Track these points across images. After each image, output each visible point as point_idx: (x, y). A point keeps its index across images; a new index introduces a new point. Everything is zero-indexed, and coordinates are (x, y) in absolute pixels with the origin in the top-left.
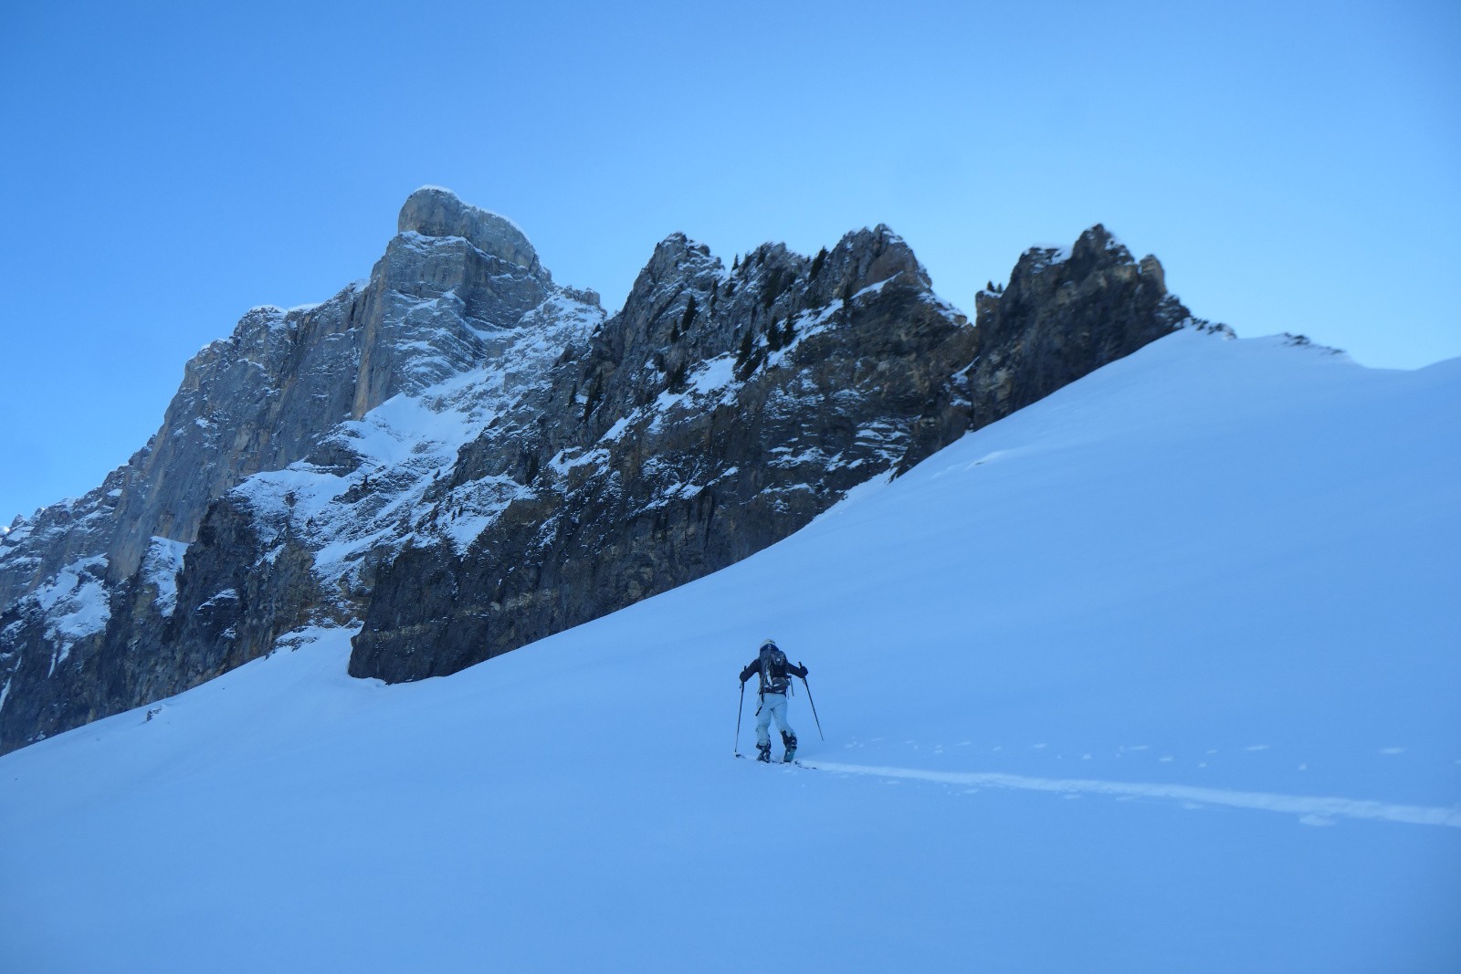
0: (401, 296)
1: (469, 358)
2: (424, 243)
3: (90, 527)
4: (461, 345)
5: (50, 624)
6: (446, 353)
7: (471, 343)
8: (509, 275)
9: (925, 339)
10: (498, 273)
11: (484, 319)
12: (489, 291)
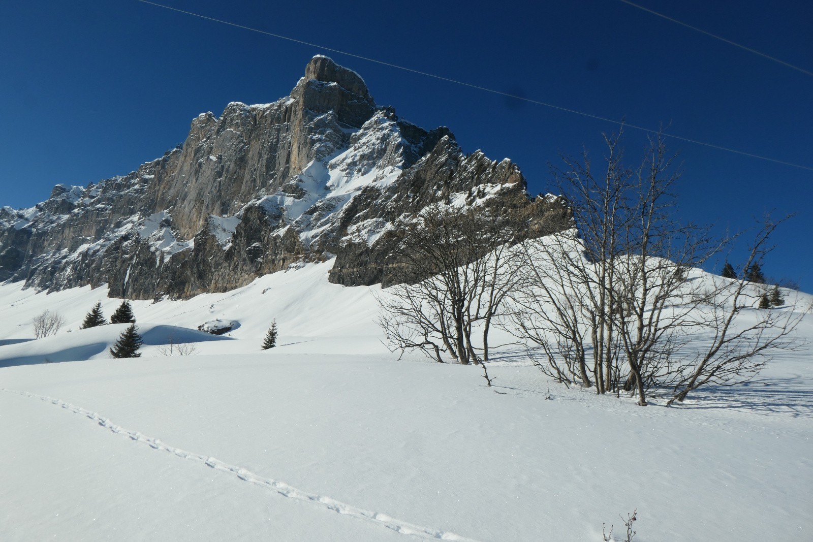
0: (310, 111)
1: (340, 143)
2: (319, 85)
3: (135, 193)
4: (337, 136)
5: (152, 245)
6: (331, 140)
7: (341, 135)
8: (356, 101)
9: (522, 204)
10: (351, 100)
11: (345, 123)
12: (347, 109)
